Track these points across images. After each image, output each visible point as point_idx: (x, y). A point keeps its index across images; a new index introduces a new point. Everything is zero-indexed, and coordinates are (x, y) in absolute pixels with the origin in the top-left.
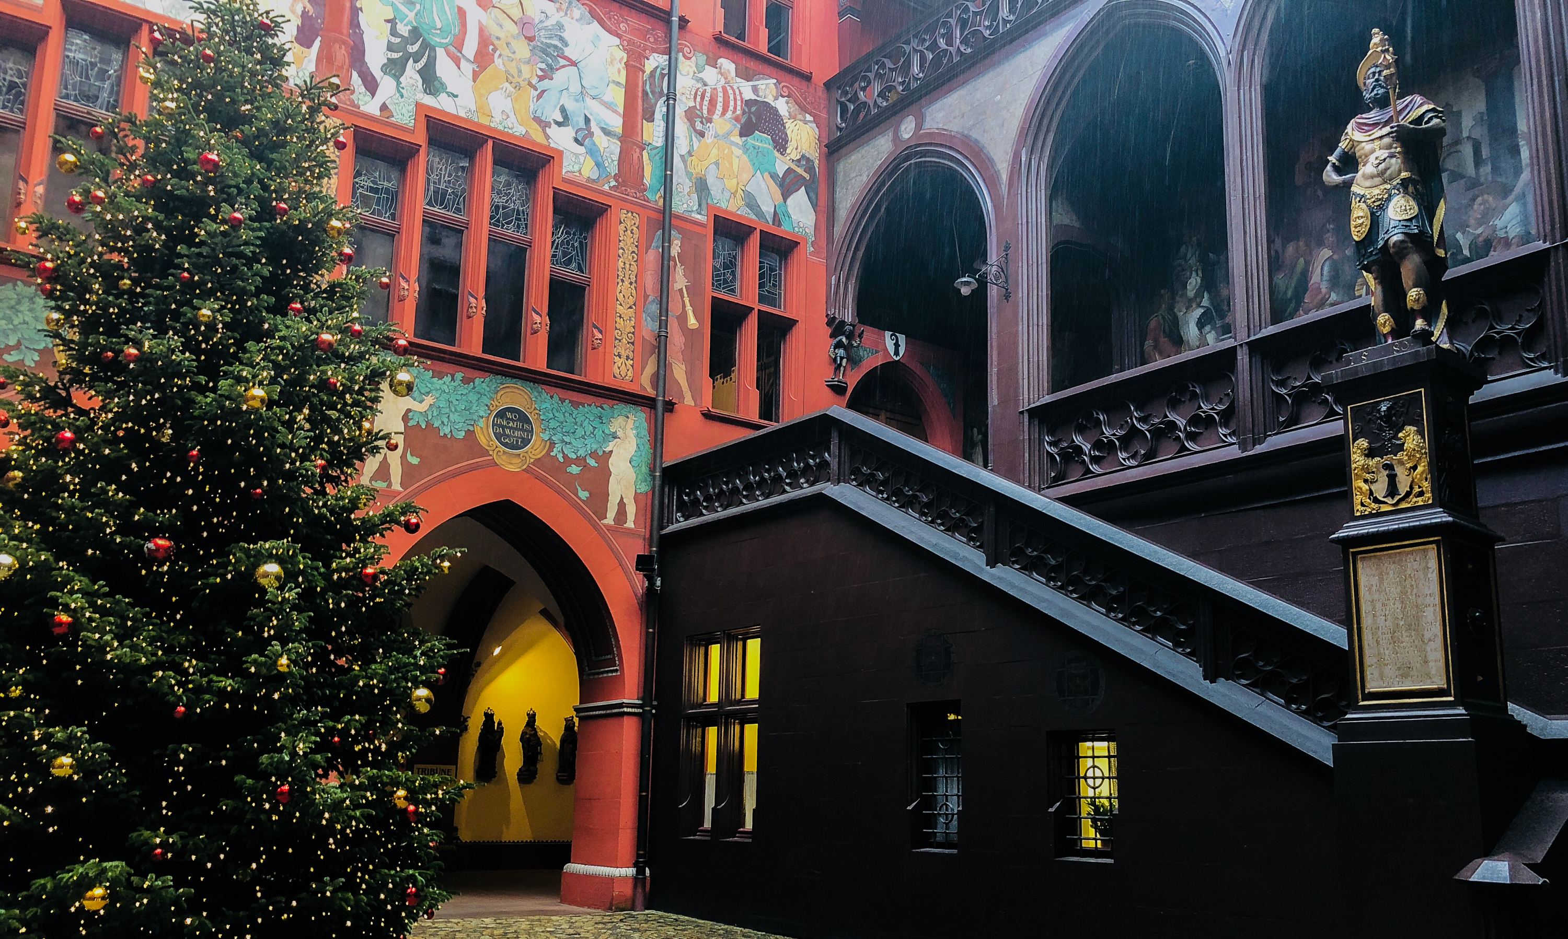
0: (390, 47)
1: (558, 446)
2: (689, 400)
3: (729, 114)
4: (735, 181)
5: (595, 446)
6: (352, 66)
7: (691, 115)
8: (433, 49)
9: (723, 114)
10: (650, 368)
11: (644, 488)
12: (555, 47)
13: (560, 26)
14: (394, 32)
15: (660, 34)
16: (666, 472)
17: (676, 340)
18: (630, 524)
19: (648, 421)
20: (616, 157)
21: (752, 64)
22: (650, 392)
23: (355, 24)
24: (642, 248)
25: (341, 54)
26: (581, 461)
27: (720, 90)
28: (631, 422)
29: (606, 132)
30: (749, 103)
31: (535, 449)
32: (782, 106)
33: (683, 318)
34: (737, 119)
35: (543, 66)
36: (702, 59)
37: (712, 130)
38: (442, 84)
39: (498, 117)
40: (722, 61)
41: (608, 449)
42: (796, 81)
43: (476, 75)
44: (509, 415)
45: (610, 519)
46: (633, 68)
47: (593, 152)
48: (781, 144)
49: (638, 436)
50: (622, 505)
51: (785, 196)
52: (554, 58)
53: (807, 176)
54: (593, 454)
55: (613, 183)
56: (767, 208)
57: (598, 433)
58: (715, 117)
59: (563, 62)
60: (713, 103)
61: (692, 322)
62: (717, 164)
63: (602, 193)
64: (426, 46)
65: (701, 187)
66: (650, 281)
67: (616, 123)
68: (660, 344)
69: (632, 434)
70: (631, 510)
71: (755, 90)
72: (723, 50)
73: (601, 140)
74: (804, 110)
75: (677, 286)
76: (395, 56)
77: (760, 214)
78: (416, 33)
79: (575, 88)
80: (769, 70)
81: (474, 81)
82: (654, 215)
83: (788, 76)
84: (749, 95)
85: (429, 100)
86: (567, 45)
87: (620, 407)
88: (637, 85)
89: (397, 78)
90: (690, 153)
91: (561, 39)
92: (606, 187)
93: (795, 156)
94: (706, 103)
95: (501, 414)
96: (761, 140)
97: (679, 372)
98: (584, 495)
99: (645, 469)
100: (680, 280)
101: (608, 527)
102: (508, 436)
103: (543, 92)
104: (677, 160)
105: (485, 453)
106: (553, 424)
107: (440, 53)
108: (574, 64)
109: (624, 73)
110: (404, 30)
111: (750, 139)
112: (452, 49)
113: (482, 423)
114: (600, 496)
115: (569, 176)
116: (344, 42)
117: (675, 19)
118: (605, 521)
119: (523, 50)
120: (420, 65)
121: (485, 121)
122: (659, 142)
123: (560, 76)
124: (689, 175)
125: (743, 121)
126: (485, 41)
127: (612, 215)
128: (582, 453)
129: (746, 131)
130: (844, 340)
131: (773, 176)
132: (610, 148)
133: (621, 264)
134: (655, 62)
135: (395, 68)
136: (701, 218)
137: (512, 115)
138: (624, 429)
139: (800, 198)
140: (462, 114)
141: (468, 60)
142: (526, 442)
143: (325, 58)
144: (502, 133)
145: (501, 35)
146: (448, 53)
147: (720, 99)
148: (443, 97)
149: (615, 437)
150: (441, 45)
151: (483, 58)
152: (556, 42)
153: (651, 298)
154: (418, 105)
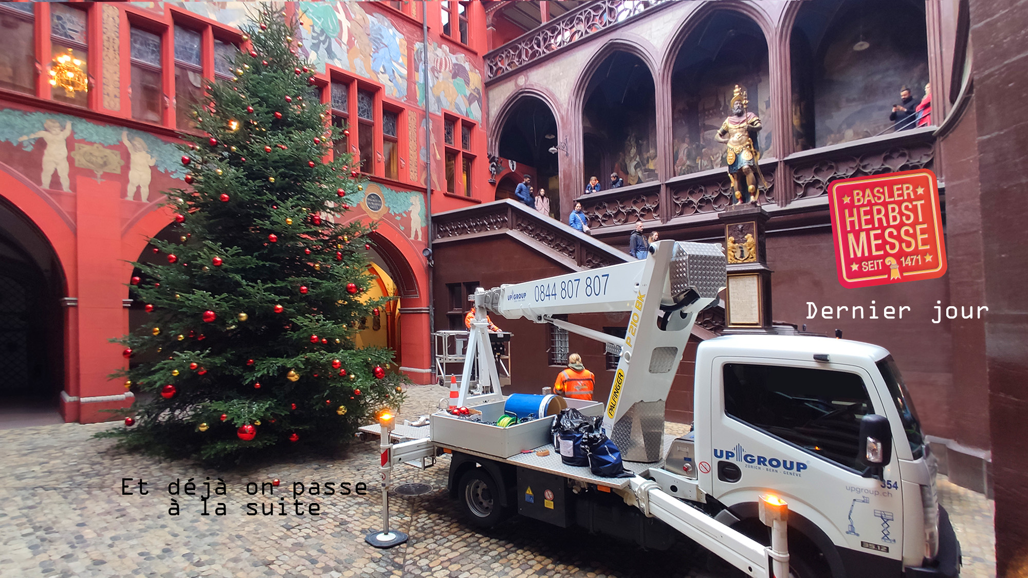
0: (313, 38)
1: (391, 209)
2: (439, 189)
3: (447, 69)
4: (450, 99)
5: (405, 209)
7: (433, 69)
8: (330, 39)
9: (445, 69)
10: (424, 176)
11: (424, 225)
12: (379, 38)
13: (380, 29)
15: (419, 33)
16: (433, 218)
17: (433, 165)
18: (420, 239)
19: (424, 198)
20: (405, 88)
21: (455, 47)
22: (425, 187)
23: (298, 28)
24: (418, 126)
26: (400, 215)
27: (443, 59)
28: (418, 199)
29: (401, 77)
30: (455, 65)
31: (382, 210)
32: (467, 66)
33: (435, 155)
34: (451, 72)
35: (375, 47)
36: (436, 45)
37: (441, 76)
38: (335, 54)
39: (358, 69)
40: (444, 46)
41: (410, 210)
42: (472, 55)
43: (348, 51)
44: (372, 196)
45: (412, 238)
46: (410, 49)
47: (396, 85)
48: (467, 82)
49: (421, 204)
50: (416, 231)
51: (470, 104)
52: (378, 44)
53: (478, 96)
54: (405, 212)
55: (405, 99)
56: (464, 110)
57: (406, 203)
58: (442, 70)
59: (382, 45)
60: (441, 64)
61: (438, 157)
62: (444, 91)
63: (402, 103)
64: (327, 37)
65: (438, 100)
66: (422, 140)
67: (404, 72)
68: (427, 166)
69: (418, 203)
70: (420, 234)
71: (457, 59)
72: (444, 41)
73: (400, 81)
74: (475, 67)
75: (431, 142)
76: (315, 41)
77: (461, 112)
78: (322, 31)
79: (387, 57)
80: (461, 50)
81: (348, 53)
82: (421, 112)
83: (469, 53)
84: (454, 61)
85: (330, 62)
86: (383, 38)
87: (414, 192)
88: (411, 56)
89: (317, 51)
90: (433, 86)
91: (381, 35)
92: (403, 101)
93: (473, 88)
94: (438, 64)
95: (369, 197)
96: (460, 80)
97: (434, 178)
98: (402, 228)
99: (424, 217)
100: (433, 140)
101: (412, 241)
102: (372, 205)
103: (375, 59)
104: (429, 88)
105: (365, 213)
106: (389, 200)
107: (333, 40)
108: (386, 46)
109: (406, 51)
110: (317, 29)
111: (456, 80)
112: (338, 39)
113: (362, 200)
114: (408, 229)
115: (389, 96)
117: (425, 28)
118: (411, 239)
119: (366, 40)
120: (325, 46)
121: (353, 71)
122: (422, 81)
123: (382, 52)
124: (433, 95)
125: (453, 72)
126: (350, 35)
127: (405, 112)
128: (400, 211)
129: (454, 77)
130: (495, 164)
131: (465, 96)
132: (403, 84)
133: (410, 133)
134: (418, 45)
135: (315, 47)
136: (439, 114)
137: (364, 69)
138: (415, 201)
139: (475, 105)
140: (345, 69)
141: (344, 44)
142: (379, 207)
144: (360, 77)
145: (357, 33)
146: (336, 41)
147: (444, 63)
148: (336, 60)
149: (412, 204)
150: (333, 37)
151: (350, 43)
152: (379, 37)
153: (422, 147)
154: (327, 65)
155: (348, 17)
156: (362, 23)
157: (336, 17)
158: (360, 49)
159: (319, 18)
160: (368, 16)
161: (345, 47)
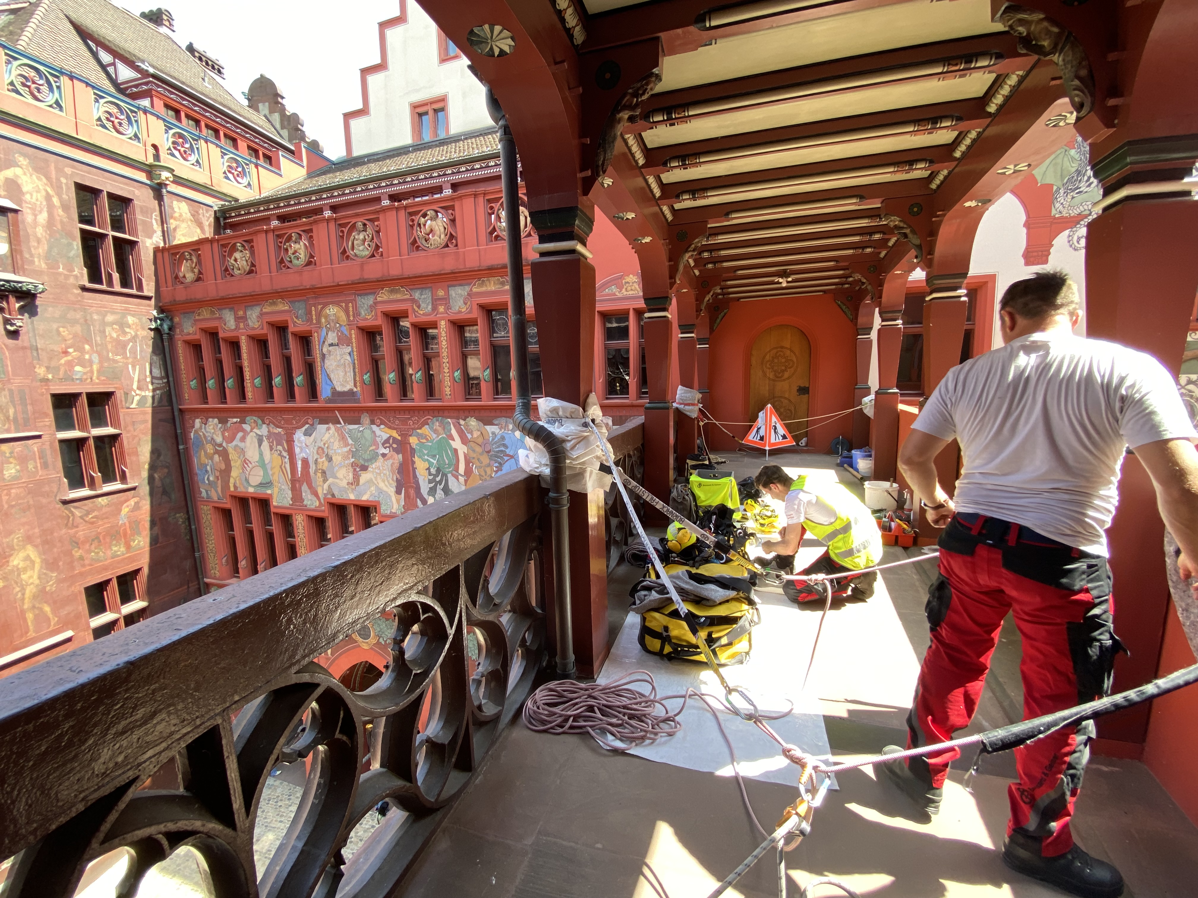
0: (430, 482)
6: (417, 497)
8: (447, 476)
12: (502, 451)
13: (503, 438)
14: (430, 474)
23: (415, 476)
25: (412, 492)
35: (497, 464)
38: (452, 492)
43: (467, 482)
52: (501, 458)
59: (506, 458)
64: (444, 474)
76: (432, 485)
78: (438, 470)
81: (467, 485)
86: (507, 447)
89: (434, 496)
91: (505, 446)
107: (449, 475)
108: (513, 457)
110: (433, 471)
112: (454, 472)
116: (412, 487)
119: (485, 460)
120: (442, 486)
123: (507, 467)
126: (467, 462)
135: (432, 491)
141: (462, 475)
143: (407, 496)
145: (475, 455)
146: (453, 475)
150: (450, 472)
151: (469, 471)
152: (502, 449)
155: (465, 441)
156: (480, 441)
157: (450, 446)
158: (480, 475)
159: (434, 457)
160: (488, 428)
161: (462, 479)
